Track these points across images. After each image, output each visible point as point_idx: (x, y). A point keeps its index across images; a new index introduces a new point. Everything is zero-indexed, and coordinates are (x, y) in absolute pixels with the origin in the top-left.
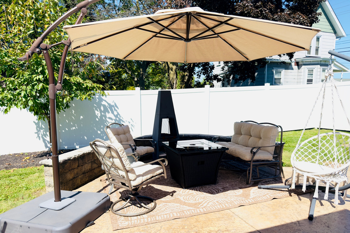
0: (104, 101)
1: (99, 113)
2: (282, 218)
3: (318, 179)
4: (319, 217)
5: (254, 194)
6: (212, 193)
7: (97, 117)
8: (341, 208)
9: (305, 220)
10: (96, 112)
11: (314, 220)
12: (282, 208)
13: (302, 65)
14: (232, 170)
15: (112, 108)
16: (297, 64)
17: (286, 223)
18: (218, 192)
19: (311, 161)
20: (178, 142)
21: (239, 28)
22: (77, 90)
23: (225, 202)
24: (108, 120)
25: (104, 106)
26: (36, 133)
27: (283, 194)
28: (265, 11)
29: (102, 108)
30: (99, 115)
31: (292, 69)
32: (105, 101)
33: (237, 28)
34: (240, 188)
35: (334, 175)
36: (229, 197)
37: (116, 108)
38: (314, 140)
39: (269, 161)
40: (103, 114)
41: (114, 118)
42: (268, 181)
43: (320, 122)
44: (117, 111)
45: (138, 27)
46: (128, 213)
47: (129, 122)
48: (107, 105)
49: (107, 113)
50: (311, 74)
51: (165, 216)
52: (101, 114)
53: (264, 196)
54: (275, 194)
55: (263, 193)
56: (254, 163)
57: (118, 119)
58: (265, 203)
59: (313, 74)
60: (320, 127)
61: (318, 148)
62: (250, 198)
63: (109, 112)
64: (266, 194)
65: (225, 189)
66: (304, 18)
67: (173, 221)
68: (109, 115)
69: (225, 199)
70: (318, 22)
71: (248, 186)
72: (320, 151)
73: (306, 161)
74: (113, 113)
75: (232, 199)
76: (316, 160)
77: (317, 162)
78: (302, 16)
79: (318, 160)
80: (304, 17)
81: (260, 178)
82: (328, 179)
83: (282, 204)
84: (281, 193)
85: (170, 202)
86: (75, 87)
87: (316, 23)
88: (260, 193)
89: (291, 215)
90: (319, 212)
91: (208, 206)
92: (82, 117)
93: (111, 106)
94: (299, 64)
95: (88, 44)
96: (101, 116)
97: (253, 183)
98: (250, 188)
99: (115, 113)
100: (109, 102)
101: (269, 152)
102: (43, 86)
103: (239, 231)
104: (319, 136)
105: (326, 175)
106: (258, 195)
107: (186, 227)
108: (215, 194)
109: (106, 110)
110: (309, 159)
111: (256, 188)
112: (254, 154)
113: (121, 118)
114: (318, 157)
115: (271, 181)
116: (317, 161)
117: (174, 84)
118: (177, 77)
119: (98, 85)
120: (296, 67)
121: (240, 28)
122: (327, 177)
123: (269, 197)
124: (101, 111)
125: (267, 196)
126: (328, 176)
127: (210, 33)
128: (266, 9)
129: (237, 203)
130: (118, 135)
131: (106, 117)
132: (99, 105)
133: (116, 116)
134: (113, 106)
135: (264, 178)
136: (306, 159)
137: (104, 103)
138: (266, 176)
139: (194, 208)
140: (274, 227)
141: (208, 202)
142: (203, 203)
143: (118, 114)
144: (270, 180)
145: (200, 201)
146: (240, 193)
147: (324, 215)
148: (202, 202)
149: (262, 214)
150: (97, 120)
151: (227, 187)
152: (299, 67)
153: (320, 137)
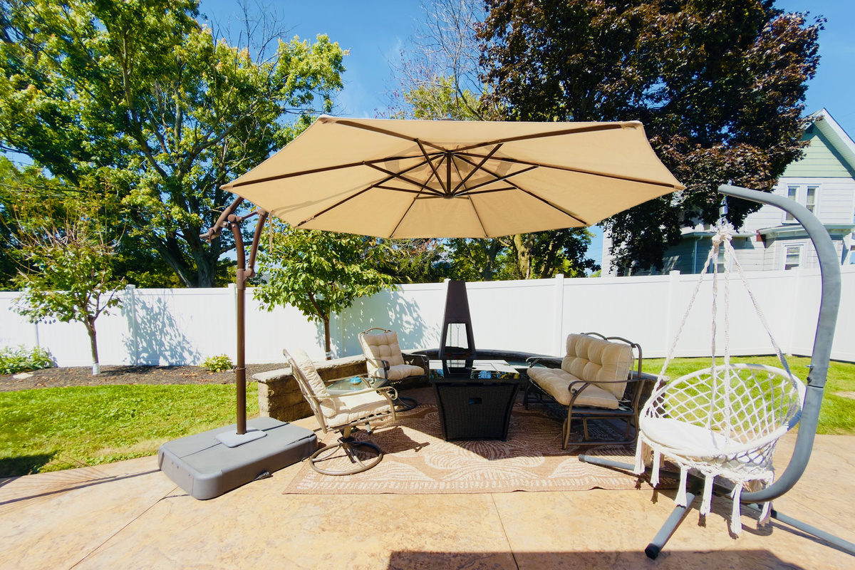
0: (400, 299)
1: (393, 314)
2: (584, 537)
3: (684, 465)
4: (680, 554)
5: (563, 470)
6: (486, 455)
7: (391, 320)
8: (753, 542)
9: (637, 553)
10: (390, 313)
11: (659, 559)
12: (602, 512)
13: (773, 240)
14: (553, 419)
15: (411, 307)
16: (763, 238)
17: (586, 550)
18: (497, 457)
19: (692, 422)
20: (475, 361)
21: (535, 165)
22: (355, 283)
23: (495, 477)
24: (404, 324)
25: (401, 305)
26: (317, 338)
27: (624, 482)
28: (667, 149)
29: (398, 308)
30: (394, 317)
31: (752, 247)
32: (402, 298)
33: (532, 166)
34: (544, 455)
35: (725, 462)
36: (510, 470)
37: (416, 309)
38: (703, 376)
39: (610, 410)
40: (398, 316)
41: (412, 321)
42: (610, 449)
43: (713, 339)
44: (417, 312)
45: (377, 186)
46: (329, 469)
47: (434, 329)
48: (404, 303)
49: (403, 315)
50: (795, 255)
51: (376, 484)
52: (396, 316)
53: (579, 478)
54: (606, 477)
55: (581, 472)
56: (574, 412)
57: (418, 324)
58: (570, 495)
59: (798, 255)
60: (714, 351)
61: (710, 396)
62: (550, 477)
63: (406, 314)
64: (586, 476)
65: (513, 454)
66: (754, 153)
67: (378, 498)
68: (406, 318)
69: (500, 472)
70: (802, 159)
71: (562, 452)
72: (714, 402)
73: (680, 419)
74: (411, 315)
75: (511, 475)
76: (706, 421)
77: (708, 425)
78: (751, 150)
79: (709, 420)
80: (756, 151)
81: (600, 441)
82: (708, 468)
83: (608, 503)
84: (620, 479)
85: (403, 462)
86: (353, 279)
87: (797, 160)
88: (576, 470)
89: (611, 533)
90: (685, 540)
91: (460, 479)
92: (371, 320)
93: (409, 306)
94: (767, 238)
95: (315, 217)
96: (397, 319)
97: (578, 448)
98: (564, 457)
99: (415, 315)
100: (407, 300)
101: (611, 392)
102: (307, 277)
103: (475, 543)
104: (715, 369)
105: (703, 459)
106: (570, 473)
107: (389, 513)
108: (489, 460)
109: (402, 311)
110: (688, 416)
111: (575, 459)
112: (576, 393)
113: (422, 322)
114: (709, 415)
115: (616, 449)
116: (709, 423)
117: (526, 274)
118: (530, 264)
119: (385, 276)
120: (761, 243)
121: (538, 165)
122: (706, 463)
123: (588, 482)
124: (396, 313)
125: (586, 479)
126: (708, 461)
127: (500, 184)
128: (669, 147)
129: (515, 484)
130: (378, 345)
131: (402, 321)
132: (394, 303)
133: (416, 320)
134: (412, 305)
135: (607, 441)
136: (681, 415)
137: (400, 301)
138: (613, 437)
139: (432, 480)
140: (553, 553)
141: (464, 472)
142: (455, 473)
143: (419, 316)
144: (616, 446)
145: (454, 468)
146: (537, 465)
147: (696, 552)
148: (456, 470)
149: (547, 517)
150: (391, 324)
151: (520, 449)
152: (767, 243)
153: (715, 372)
